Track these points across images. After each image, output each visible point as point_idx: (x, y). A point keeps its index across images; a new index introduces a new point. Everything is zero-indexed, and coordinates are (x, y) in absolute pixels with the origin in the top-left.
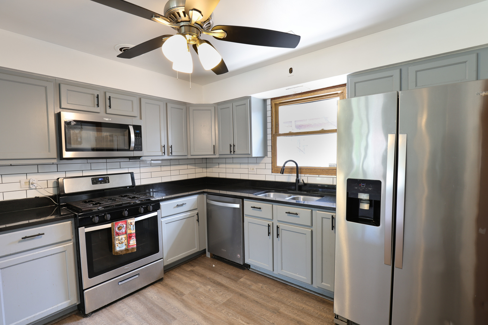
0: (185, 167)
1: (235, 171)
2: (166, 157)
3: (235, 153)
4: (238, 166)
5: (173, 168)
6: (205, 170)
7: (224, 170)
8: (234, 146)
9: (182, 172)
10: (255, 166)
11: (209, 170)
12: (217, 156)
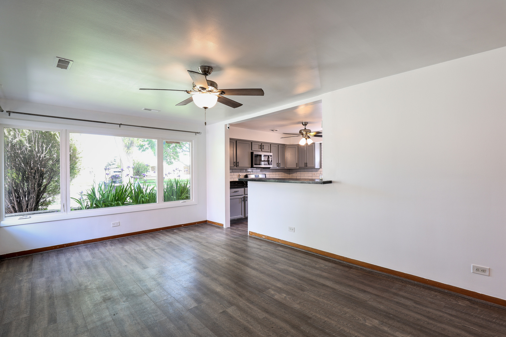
0: (281, 173)
1: (305, 175)
2: (278, 168)
3: (307, 166)
4: (307, 173)
5: (277, 173)
6: (289, 175)
7: (299, 175)
8: (307, 163)
9: (280, 175)
10: (316, 173)
11: (290, 175)
12: (298, 168)
